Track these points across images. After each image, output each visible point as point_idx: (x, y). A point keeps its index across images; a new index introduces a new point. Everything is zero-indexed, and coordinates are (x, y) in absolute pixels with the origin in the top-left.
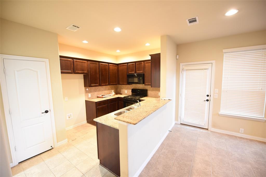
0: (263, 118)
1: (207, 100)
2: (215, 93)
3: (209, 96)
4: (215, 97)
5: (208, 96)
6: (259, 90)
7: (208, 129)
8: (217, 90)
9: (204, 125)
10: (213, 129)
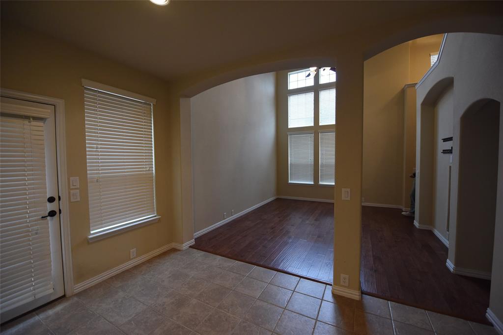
0: (155, 216)
1: (52, 214)
2: (72, 187)
3: (57, 198)
4: (72, 200)
5: (51, 200)
6: (146, 171)
7: (64, 296)
8: (76, 181)
9: (51, 291)
10: (80, 287)
